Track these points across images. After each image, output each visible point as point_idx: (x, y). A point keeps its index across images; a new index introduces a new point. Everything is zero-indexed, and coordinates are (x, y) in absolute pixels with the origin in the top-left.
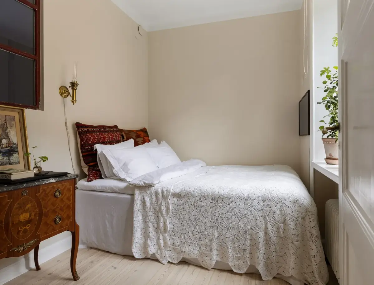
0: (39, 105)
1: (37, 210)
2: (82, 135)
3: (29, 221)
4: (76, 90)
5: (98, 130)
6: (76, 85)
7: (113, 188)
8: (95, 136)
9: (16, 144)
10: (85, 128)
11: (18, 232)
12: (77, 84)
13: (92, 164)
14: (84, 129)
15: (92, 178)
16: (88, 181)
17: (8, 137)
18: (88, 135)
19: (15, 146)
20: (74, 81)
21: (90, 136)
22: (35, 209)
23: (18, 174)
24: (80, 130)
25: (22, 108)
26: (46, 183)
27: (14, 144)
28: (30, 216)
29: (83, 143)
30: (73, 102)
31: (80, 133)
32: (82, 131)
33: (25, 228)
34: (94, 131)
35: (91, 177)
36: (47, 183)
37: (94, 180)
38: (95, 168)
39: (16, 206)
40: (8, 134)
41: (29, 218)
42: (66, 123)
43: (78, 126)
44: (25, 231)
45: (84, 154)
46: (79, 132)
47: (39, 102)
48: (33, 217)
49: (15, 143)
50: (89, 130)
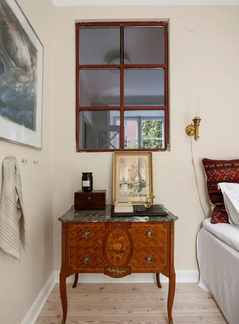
0: (168, 147)
1: (128, 243)
2: (208, 172)
3: (121, 252)
4: (198, 126)
5: (230, 165)
6: (198, 121)
7: (234, 243)
8: (225, 172)
9: (145, 181)
10: (213, 164)
11: (112, 257)
12: (200, 120)
13: (218, 204)
14: (211, 166)
15: (217, 220)
16: (212, 223)
17: (140, 175)
18: (215, 171)
19: (144, 182)
20: (196, 118)
21: (218, 173)
22: (127, 243)
23: (121, 208)
24: (207, 167)
25: (151, 152)
26: (136, 221)
27: (144, 181)
28: (123, 247)
29: (209, 180)
30: (196, 138)
31: (207, 170)
32: (209, 167)
33: (118, 256)
34: (223, 167)
35: (216, 218)
36: (138, 221)
37: (219, 222)
38: (222, 209)
39: (111, 235)
40: (140, 173)
41: (121, 249)
42: (193, 160)
43: (205, 162)
44: (118, 259)
45: (211, 192)
46: (205, 168)
47: (168, 145)
48: (125, 249)
49: (144, 179)
50: (217, 166)
